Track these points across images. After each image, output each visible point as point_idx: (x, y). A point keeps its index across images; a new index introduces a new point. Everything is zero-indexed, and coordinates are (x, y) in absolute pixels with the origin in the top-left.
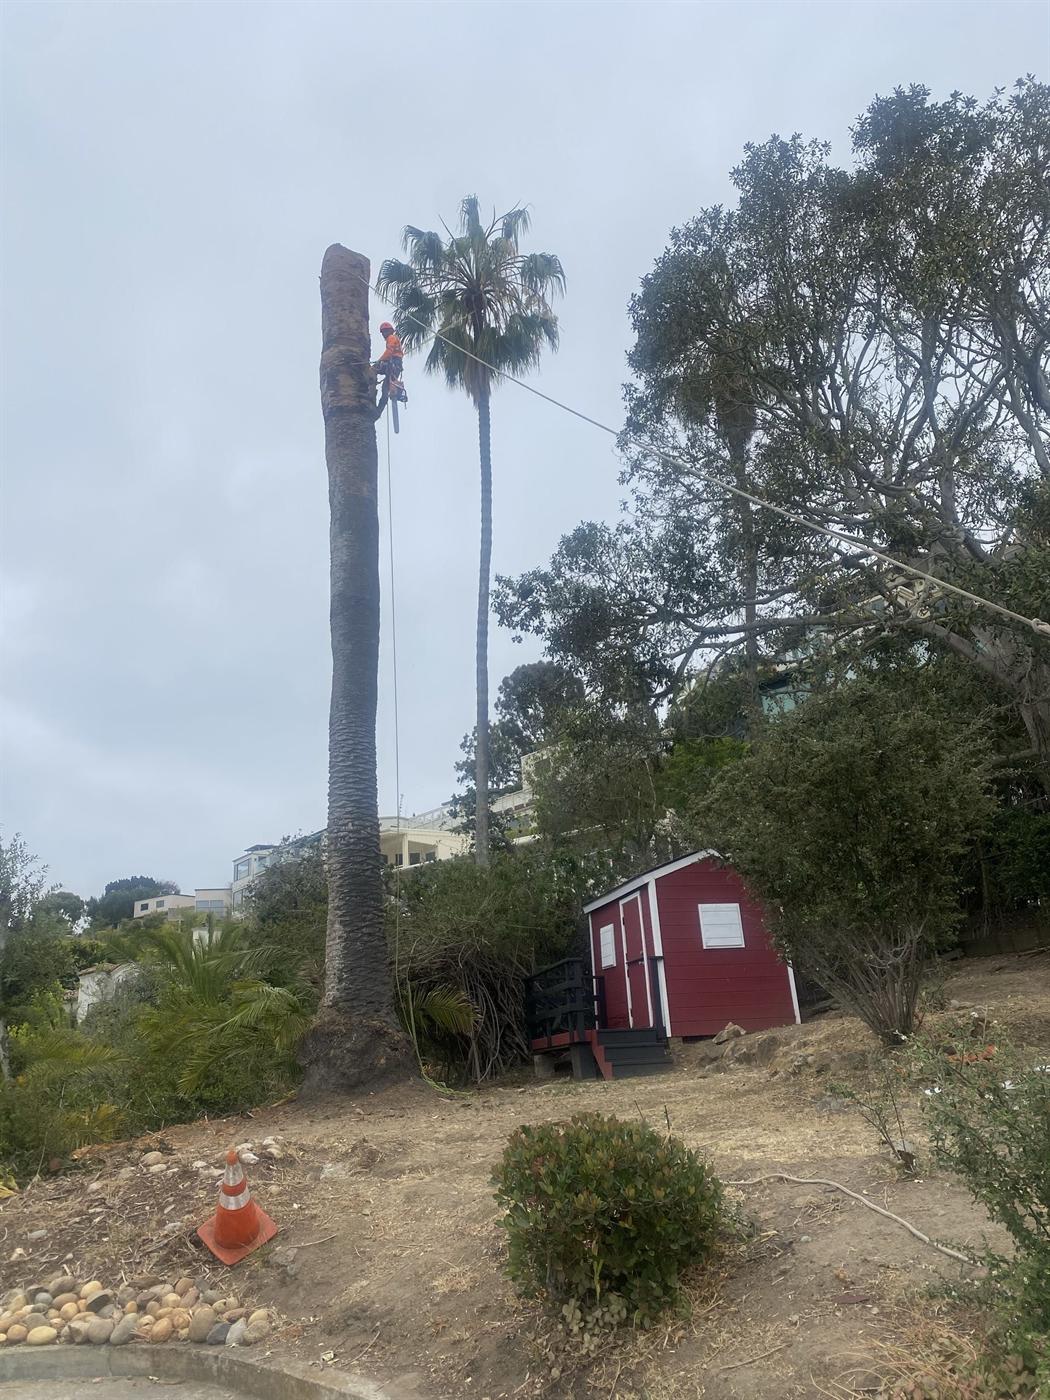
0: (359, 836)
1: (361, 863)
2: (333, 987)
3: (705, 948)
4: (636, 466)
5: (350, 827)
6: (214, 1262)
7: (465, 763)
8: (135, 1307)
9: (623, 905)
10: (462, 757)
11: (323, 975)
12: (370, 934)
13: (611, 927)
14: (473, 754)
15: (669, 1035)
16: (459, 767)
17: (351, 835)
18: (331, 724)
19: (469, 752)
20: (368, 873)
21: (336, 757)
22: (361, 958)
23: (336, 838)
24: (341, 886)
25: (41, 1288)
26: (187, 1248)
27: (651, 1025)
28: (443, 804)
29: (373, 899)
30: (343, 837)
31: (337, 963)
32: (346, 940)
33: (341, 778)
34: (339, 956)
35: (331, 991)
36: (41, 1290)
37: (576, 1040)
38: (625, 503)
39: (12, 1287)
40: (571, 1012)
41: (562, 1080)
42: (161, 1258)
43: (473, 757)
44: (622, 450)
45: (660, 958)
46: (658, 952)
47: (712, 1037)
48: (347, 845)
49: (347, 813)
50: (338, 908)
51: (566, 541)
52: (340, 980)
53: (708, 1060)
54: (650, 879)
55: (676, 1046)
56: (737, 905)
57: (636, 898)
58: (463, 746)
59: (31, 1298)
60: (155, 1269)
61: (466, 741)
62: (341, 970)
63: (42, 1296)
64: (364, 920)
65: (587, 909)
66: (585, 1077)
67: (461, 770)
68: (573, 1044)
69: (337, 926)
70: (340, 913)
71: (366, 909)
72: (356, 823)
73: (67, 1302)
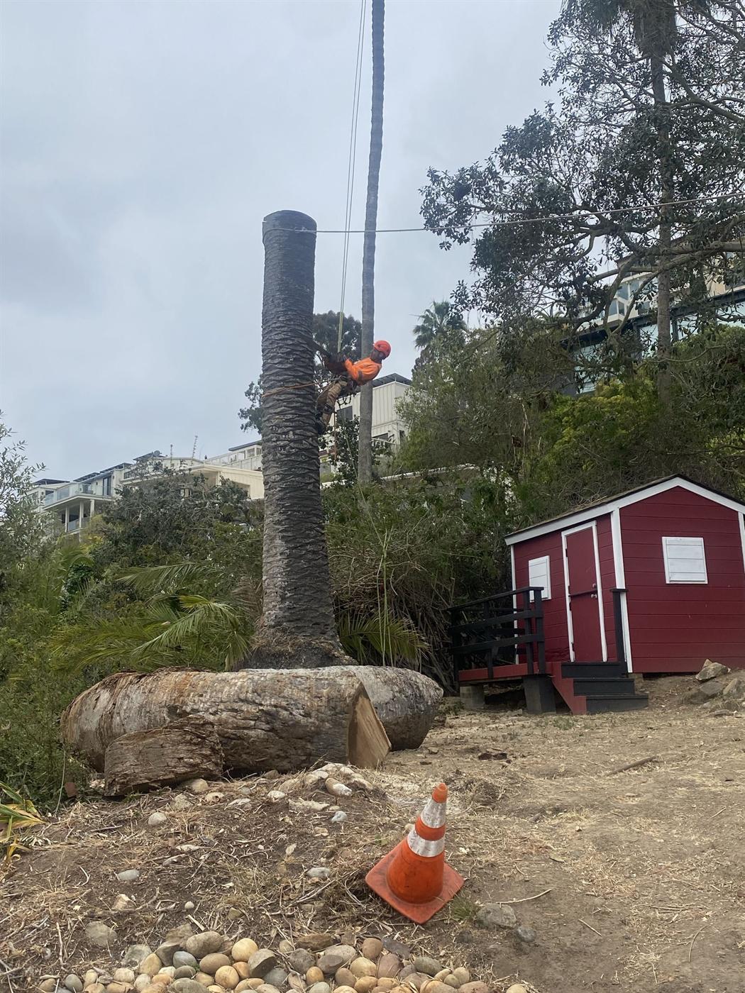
0: (301, 447)
1: (303, 476)
2: (275, 606)
3: (668, 582)
4: (562, 64)
5: (291, 435)
6: (395, 917)
7: (250, 411)
8: (321, 975)
9: (567, 537)
10: (247, 404)
11: (261, 593)
12: (314, 552)
13: (545, 559)
14: (258, 402)
15: (630, 670)
16: (243, 414)
17: (292, 444)
18: (265, 322)
19: (254, 399)
20: (310, 487)
21: (272, 358)
22: (306, 576)
23: (275, 447)
24: (281, 499)
25: (178, 946)
26: (349, 899)
27: (605, 659)
28: (230, 450)
29: (315, 515)
30: (284, 447)
31: (279, 580)
32: (288, 557)
33: (280, 381)
34: (281, 573)
35: (272, 610)
36: (178, 948)
37: (537, 672)
38: (550, 105)
39: (131, 943)
40: (531, 644)
41: (516, 712)
42: (319, 911)
43: (257, 405)
44: (554, 44)
45: (621, 591)
46: (620, 583)
47: (696, 673)
48: (287, 456)
49: (287, 420)
50: (279, 522)
51: (511, 134)
52: (283, 599)
53: (700, 697)
54: (614, 508)
55: (639, 683)
56: (701, 539)
57: (591, 529)
58: (248, 393)
59: (168, 959)
60: (315, 925)
61: (251, 389)
62: (284, 589)
63: (181, 956)
64: (308, 537)
65: (509, 542)
66: (546, 709)
67: (246, 417)
68: (531, 676)
69: (278, 542)
70: (281, 528)
71: (310, 525)
72: (298, 431)
73: (222, 966)
